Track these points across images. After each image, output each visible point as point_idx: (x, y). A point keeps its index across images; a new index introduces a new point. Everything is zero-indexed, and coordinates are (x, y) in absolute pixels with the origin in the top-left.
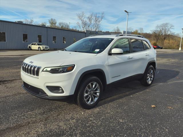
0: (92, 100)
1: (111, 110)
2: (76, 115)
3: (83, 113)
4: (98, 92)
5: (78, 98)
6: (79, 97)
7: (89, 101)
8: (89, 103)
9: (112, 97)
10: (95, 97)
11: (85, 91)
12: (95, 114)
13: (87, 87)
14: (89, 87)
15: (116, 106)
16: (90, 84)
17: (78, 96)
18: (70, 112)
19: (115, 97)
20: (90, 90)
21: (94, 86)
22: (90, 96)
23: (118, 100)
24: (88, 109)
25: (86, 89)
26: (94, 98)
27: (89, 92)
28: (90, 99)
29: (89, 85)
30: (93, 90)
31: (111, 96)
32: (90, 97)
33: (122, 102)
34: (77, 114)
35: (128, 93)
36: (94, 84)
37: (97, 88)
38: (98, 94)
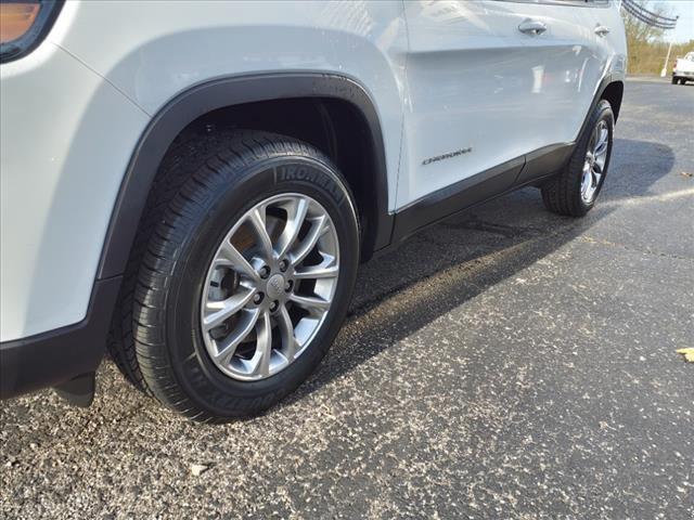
0: (278, 342)
1: (423, 407)
2: (137, 490)
3: (196, 469)
4: (325, 278)
5: (139, 349)
6: (152, 335)
7: (249, 356)
8: (256, 372)
9: (409, 292)
10: (298, 313)
11: (213, 275)
12: (305, 468)
13: (226, 243)
14: (248, 243)
15: (456, 366)
16: (257, 215)
17: (141, 334)
18: (85, 465)
19: (424, 290)
20: (260, 263)
21: (291, 230)
22: (255, 312)
23: (450, 317)
24: (243, 419)
25: (217, 260)
26: (295, 323)
27: (250, 279)
28: (264, 338)
29: (248, 224)
30: (287, 263)
31: (401, 288)
32: (260, 322)
33: (485, 329)
34: (146, 479)
35: (489, 260)
36: (289, 209)
37: (316, 248)
38: (325, 291)
